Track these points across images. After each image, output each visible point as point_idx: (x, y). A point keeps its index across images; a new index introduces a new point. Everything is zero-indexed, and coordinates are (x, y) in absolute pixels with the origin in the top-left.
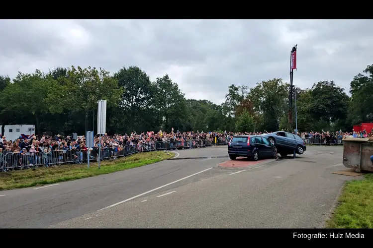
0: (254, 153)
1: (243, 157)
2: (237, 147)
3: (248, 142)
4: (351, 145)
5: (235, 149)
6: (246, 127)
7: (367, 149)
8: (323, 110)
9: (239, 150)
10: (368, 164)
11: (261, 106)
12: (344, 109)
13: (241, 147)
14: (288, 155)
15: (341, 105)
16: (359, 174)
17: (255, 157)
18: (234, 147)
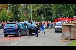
0: (19, 33)
1: (12, 35)
2: (9, 29)
3: (16, 27)
4: (66, 27)
5: (8, 31)
6: (4, 19)
7: (73, 29)
8: (43, 11)
9: (11, 31)
10: (72, 36)
11: (10, 8)
12: (52, 11)
13: (12, 29)
14: (32, 34)
15: (51, 9)
16: (69, 41)
17: (19, 35)
18: (8, 29)
